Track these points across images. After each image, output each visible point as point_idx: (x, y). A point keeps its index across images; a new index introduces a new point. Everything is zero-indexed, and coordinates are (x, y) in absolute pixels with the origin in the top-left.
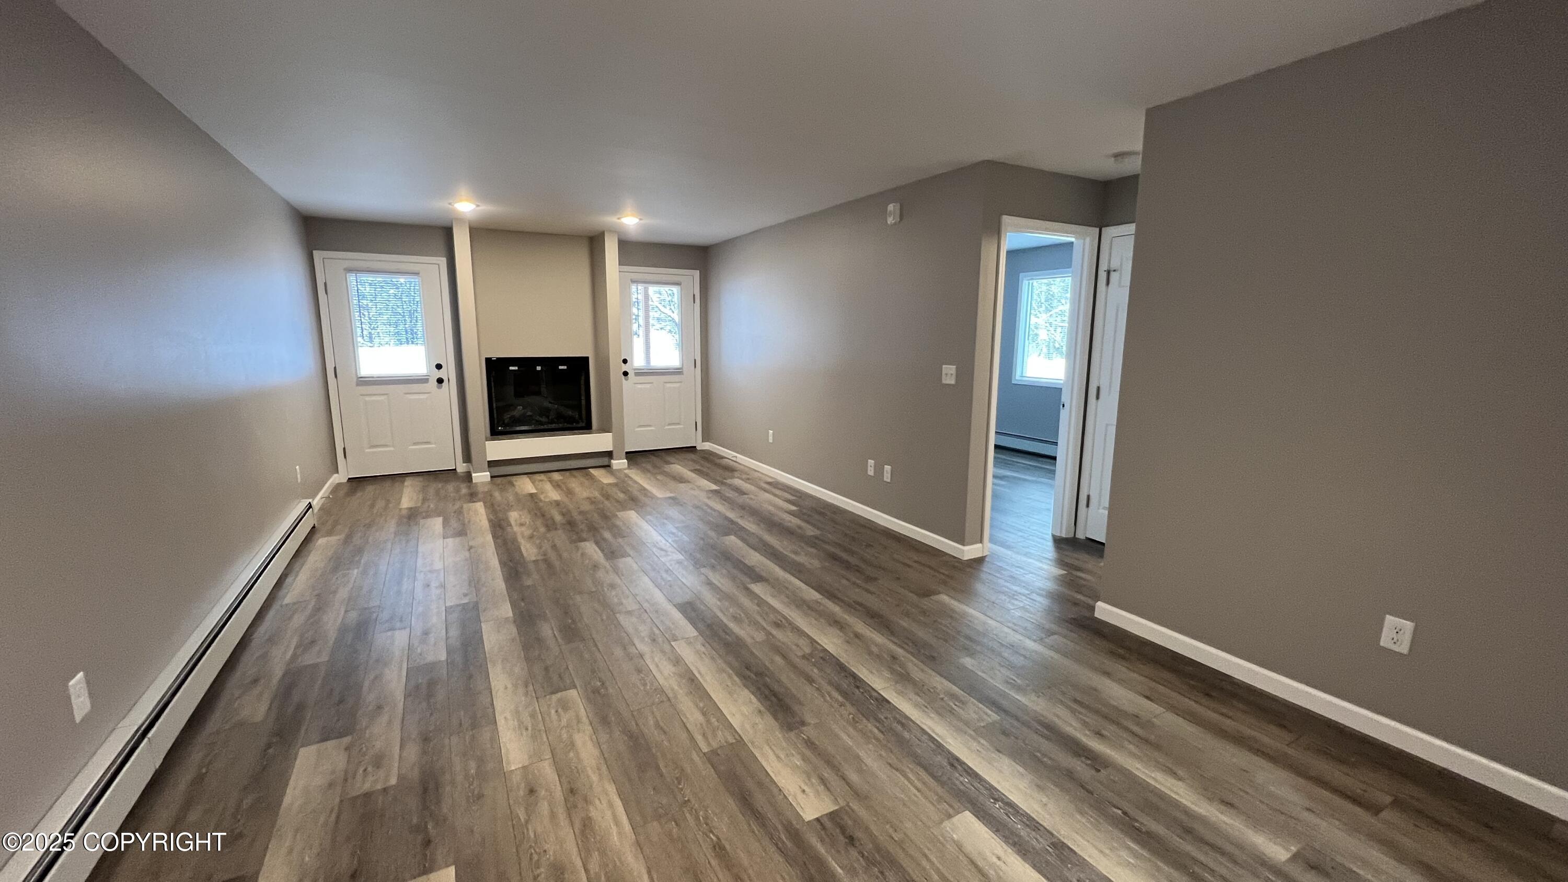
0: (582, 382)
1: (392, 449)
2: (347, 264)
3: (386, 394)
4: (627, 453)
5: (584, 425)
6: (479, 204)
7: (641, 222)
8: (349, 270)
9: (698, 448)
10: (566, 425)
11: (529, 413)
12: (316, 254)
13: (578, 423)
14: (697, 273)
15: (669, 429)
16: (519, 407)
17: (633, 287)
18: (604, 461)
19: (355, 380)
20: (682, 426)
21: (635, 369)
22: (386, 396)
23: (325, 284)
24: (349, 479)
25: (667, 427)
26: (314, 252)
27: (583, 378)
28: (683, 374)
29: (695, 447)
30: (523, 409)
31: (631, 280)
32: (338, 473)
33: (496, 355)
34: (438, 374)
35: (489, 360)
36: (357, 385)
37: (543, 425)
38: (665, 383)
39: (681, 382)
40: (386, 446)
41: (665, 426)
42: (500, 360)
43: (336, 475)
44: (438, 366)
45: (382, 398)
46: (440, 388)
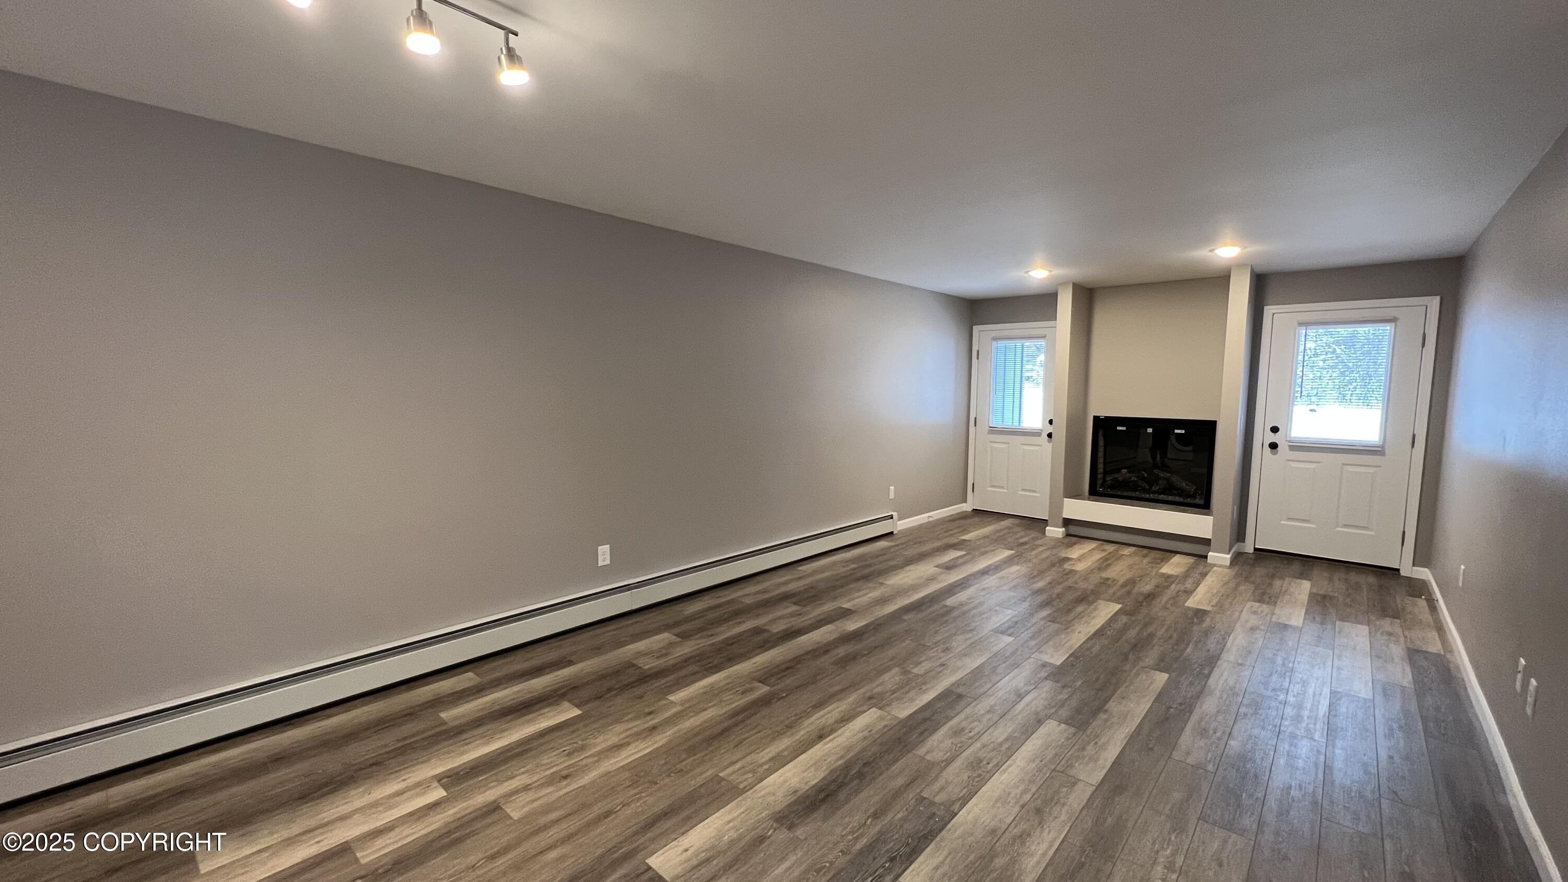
1: (1006, 491)
2: (994, 334)
3: (1008, 443)
5: (1201, 502)
6: (1051, 269)
7: (1246, 250)
8: (996, 339)
9: (1403, 573)
11: (1134, 478)
12: (975, 328)
13: (1194, 498)
14: (1434, 302)
15: (1343, 532)
16: (1123, 470)
18: (1198, 549)
19: (987, 428)
20: (1372, 533)
21: (1291, 441)
23: (978, 351)
24: (974, 509)
25: (1340, 529)
28: (1384, 455)
29: (1398, 570)
30: (1128, 473)
31: (1299, 322)
32: (966, 502)
33: (1103, 413)
34: (1050, 429)
35: (1096, 419)
36: (988, 434)
37: (1149, 494)
38: (1344, 464)
39: (1380, 466)
40: (1002, 488)
41: (1337, 526)
42: (1108, 419)
43: (964, 504)
44: (1051, 422)
45: (1004, 446)
46: (1049, 442)
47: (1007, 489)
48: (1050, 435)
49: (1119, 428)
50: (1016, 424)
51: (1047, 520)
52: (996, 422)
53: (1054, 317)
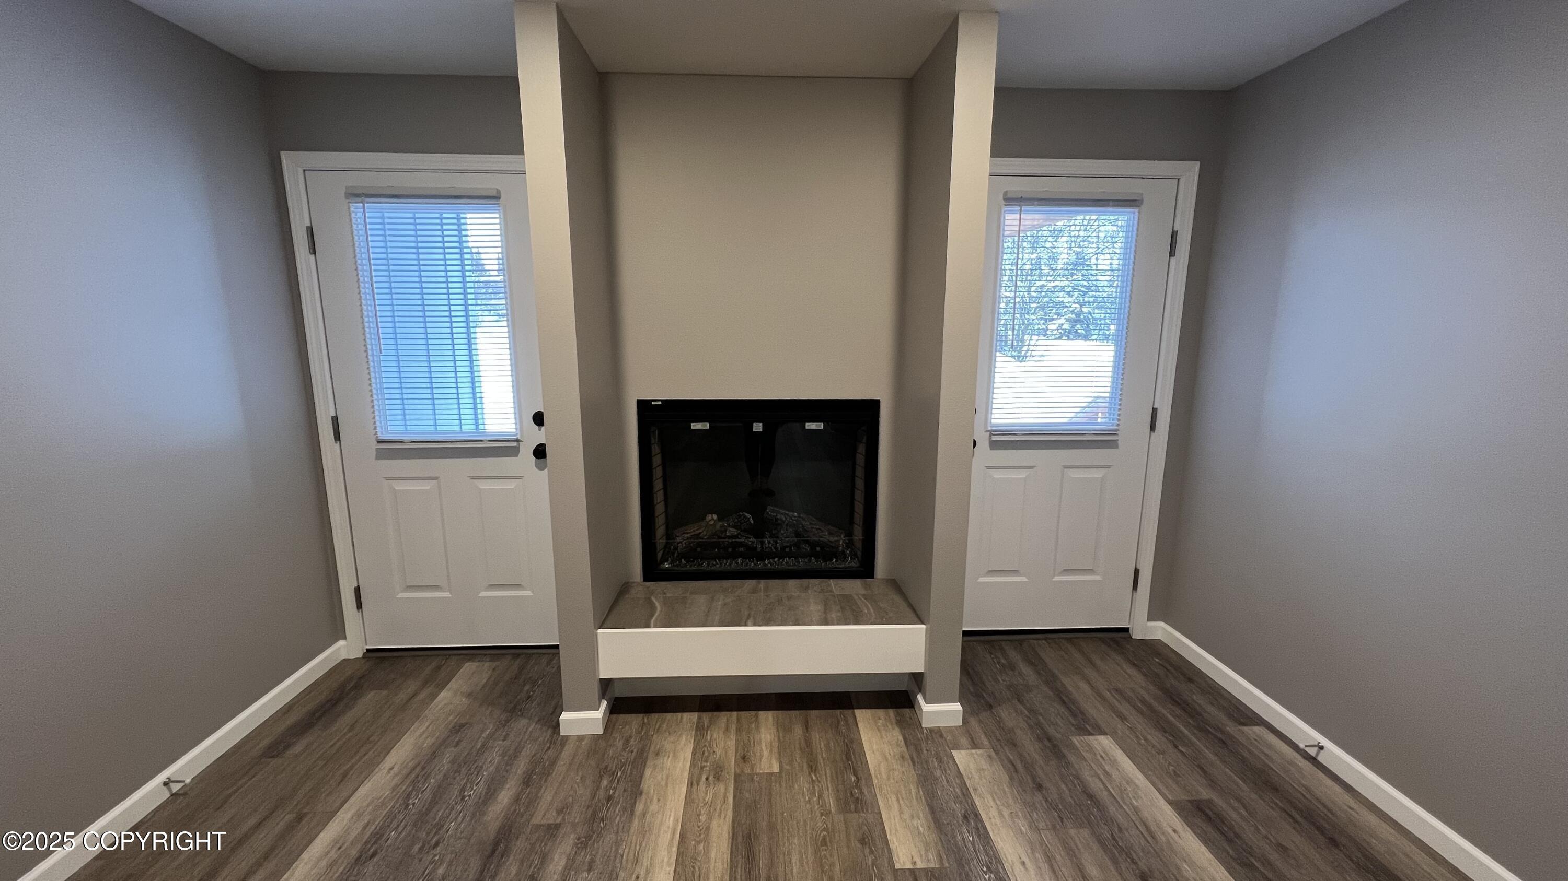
0: (860, 459)
1: (446, 594)
2: (351, 181)
3: (436, 478)
4: (966, 633)
5: (851, 563)
8: (355, 195)
9: (1134, 635)
10: (815, 563)
11: (732, 531)
12: (287, 159)
13: (843, 556)
14: (1190, 172)
15: (1061, 582)
16: (709, 517)
17: (1008, 216)
19: (375, 446)
20: (1098, 578)
21: (991, 433)
22: (434, 482)
23: (308, 225)
24: (369, 650)
25: (1057, 578)
26: (284, 155)
27: (862, 449)
28: (1116, 447)
29: (1127, 630)
30: (720, 519)
31: (1009, 196)
32: (345, 638)
33: (659, 392)
34: (538, 436)
35: (644, 406)
36: (378, 458)
37: (763, 560)
38: (1066, 467)
39: (1109, 467)
40: (436, 588)
41: (1054, 575)
42: (670, 405)
43: (341, 643)
44: (539, 419)
45: (427, 486)
46: (540, 468)
47: (450, 591)
48: (540, 452)
49: (696, 426)
50: (468, 426)
51: (557, 647)
52: (392, 430)
53: (516, 146)
